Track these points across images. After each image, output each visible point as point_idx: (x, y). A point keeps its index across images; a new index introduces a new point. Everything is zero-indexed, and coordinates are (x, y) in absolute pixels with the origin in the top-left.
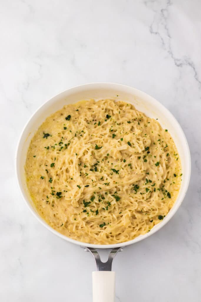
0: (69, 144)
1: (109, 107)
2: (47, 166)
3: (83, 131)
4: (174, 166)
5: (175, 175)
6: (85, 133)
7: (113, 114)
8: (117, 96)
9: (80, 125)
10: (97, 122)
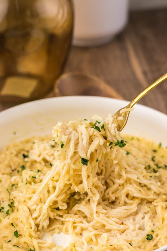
0: (12, 203)
1: (17, 149)
2: (9, 241)
3: (13, 185)
4: (143, 145)
5: (155, 151)
6: (17, 184)
7: (28, 152)
8: (15, 133)
9: (3, 183)
10: (20, 169)
